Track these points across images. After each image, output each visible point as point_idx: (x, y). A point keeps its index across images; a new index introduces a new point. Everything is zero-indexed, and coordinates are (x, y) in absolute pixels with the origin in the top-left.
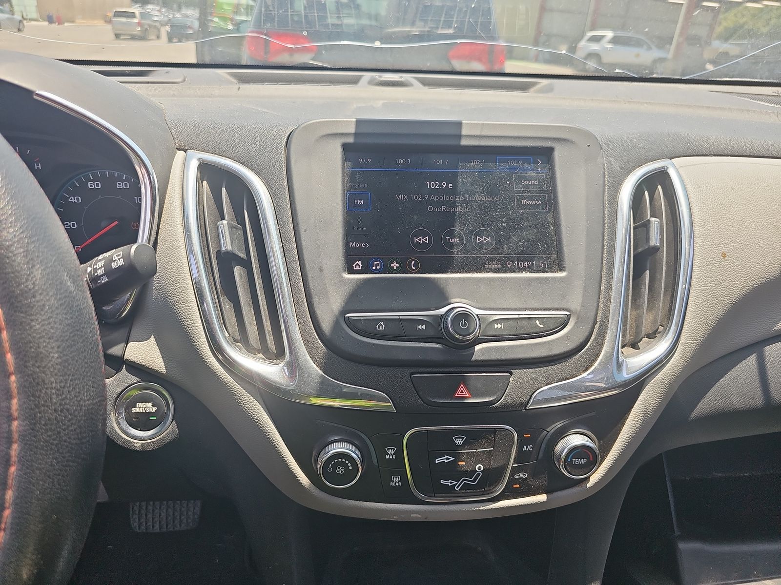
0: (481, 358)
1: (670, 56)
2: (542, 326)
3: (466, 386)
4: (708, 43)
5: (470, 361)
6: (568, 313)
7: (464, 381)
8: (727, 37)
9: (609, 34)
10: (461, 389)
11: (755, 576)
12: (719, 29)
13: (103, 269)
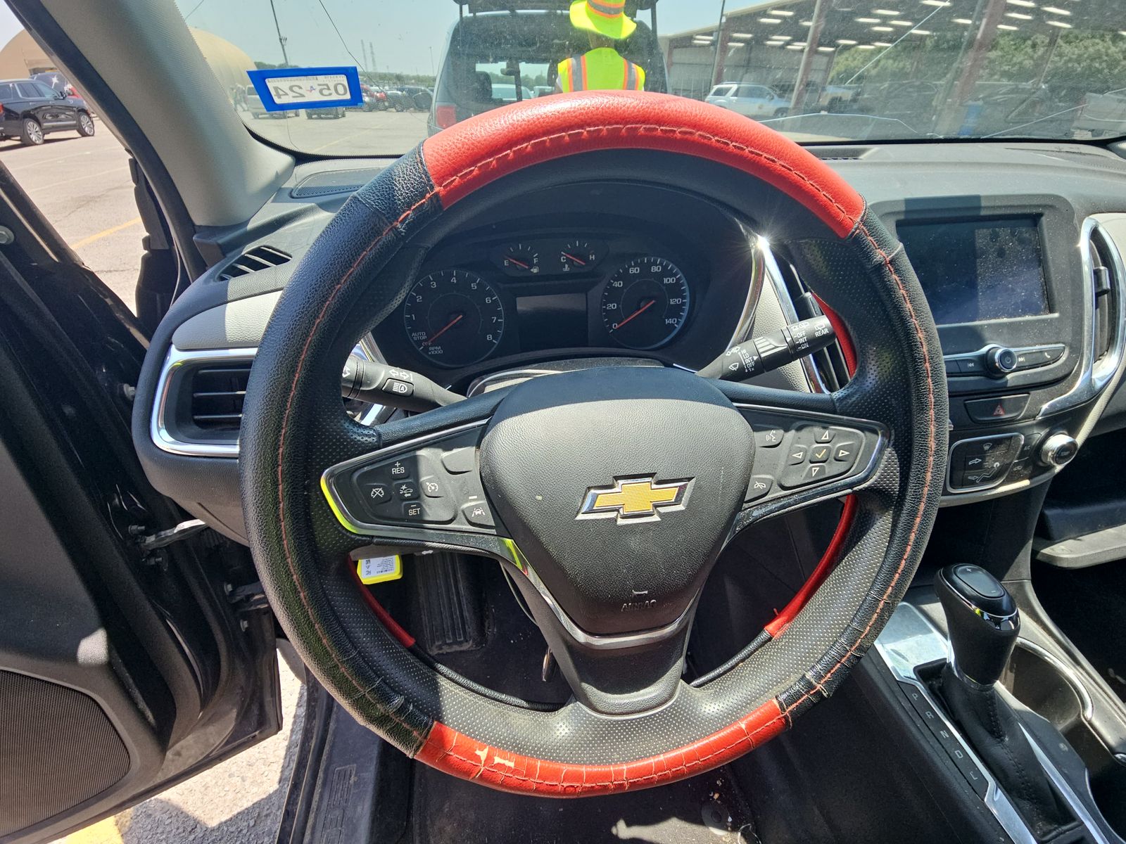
0: (1013, 385)
1: (791, 105)
2: (1049, 357)
3: (1002, 407)
4: (824, 89)
5: (1006, 387)
6: (1064, 345)
7: (1001, 402)
8: (841, 80)
9: (734, 87)
10: (998, 409)
11: (1100, 528)
12: (833, 74)
13: (805, 338)
